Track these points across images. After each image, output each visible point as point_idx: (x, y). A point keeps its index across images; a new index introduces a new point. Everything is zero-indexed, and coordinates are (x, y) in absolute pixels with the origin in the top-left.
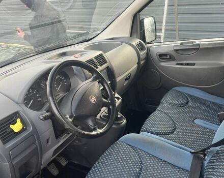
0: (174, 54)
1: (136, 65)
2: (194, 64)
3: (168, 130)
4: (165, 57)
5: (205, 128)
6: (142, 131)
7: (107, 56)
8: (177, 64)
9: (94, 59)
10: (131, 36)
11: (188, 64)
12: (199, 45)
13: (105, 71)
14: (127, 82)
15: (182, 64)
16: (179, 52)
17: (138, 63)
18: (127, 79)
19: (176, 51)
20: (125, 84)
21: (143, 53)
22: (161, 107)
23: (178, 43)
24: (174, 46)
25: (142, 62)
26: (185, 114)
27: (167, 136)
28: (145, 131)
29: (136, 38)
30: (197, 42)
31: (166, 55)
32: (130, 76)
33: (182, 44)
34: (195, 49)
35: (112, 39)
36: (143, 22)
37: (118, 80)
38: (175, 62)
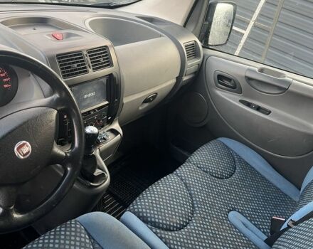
0: (243, 83)
1: (174, 81)
2: (268, 112)
3: (176, 220)
4: (227, 82)
8: (241, 101)
9: (85, 53)
10: (185, 26)
11: (258, 109)
12: (289, 84)
14: (146, 105)
15: (249, 105)
16: (253, 83)
17: (178, 79)
18: (146, 101)
19: (249, 79)
20: (140, 108)
21: (192, 64)
22: (184, 170)
23: (257, 66)
24: (249, 70)
25: (185, 78)
29: (192, 32)
30: (289, 76)
31: (229, 80)
32: (154, 97)
33: (262, 70)
34: (280, 88)
36: (214, 7)
37: (126, 100)
38: (239, 97)
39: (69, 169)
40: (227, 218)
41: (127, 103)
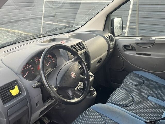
0: (135, 46)
1: (107, 52)
2: (150, 55)
3: (128, 103)
4: (128, 48)
5: (156, 104)
6: (108, 102)
7: (85, 43)
8: (137, 54)
9: (76, 45)
10: (104, 30)
11: (145, 54)
12: (155, 40)
13: (83, 54)
14: (99, 64)
15: (140, 54)
16: (139, 45)
17: (108, 51)
18: (99, 62)
19: (137, 44)
20: (97, 66)
21: (112, 44)
22: (123, 85)
23: (139, 38)
24: (136, 40)
25: (111, 50)
26: (141, 91)
27: (127, 108)
28: (110, 103)
29: (108, 32)
30: (153, 38)
31: (129, 46)
32: (101, 60)
33: (141, 39)
34: (151, 43)
35: (90, 31)
36: (114, 21)
38: (135, 52)
39: (86, 82)
40: (148, 99)
41: (92, 63)
